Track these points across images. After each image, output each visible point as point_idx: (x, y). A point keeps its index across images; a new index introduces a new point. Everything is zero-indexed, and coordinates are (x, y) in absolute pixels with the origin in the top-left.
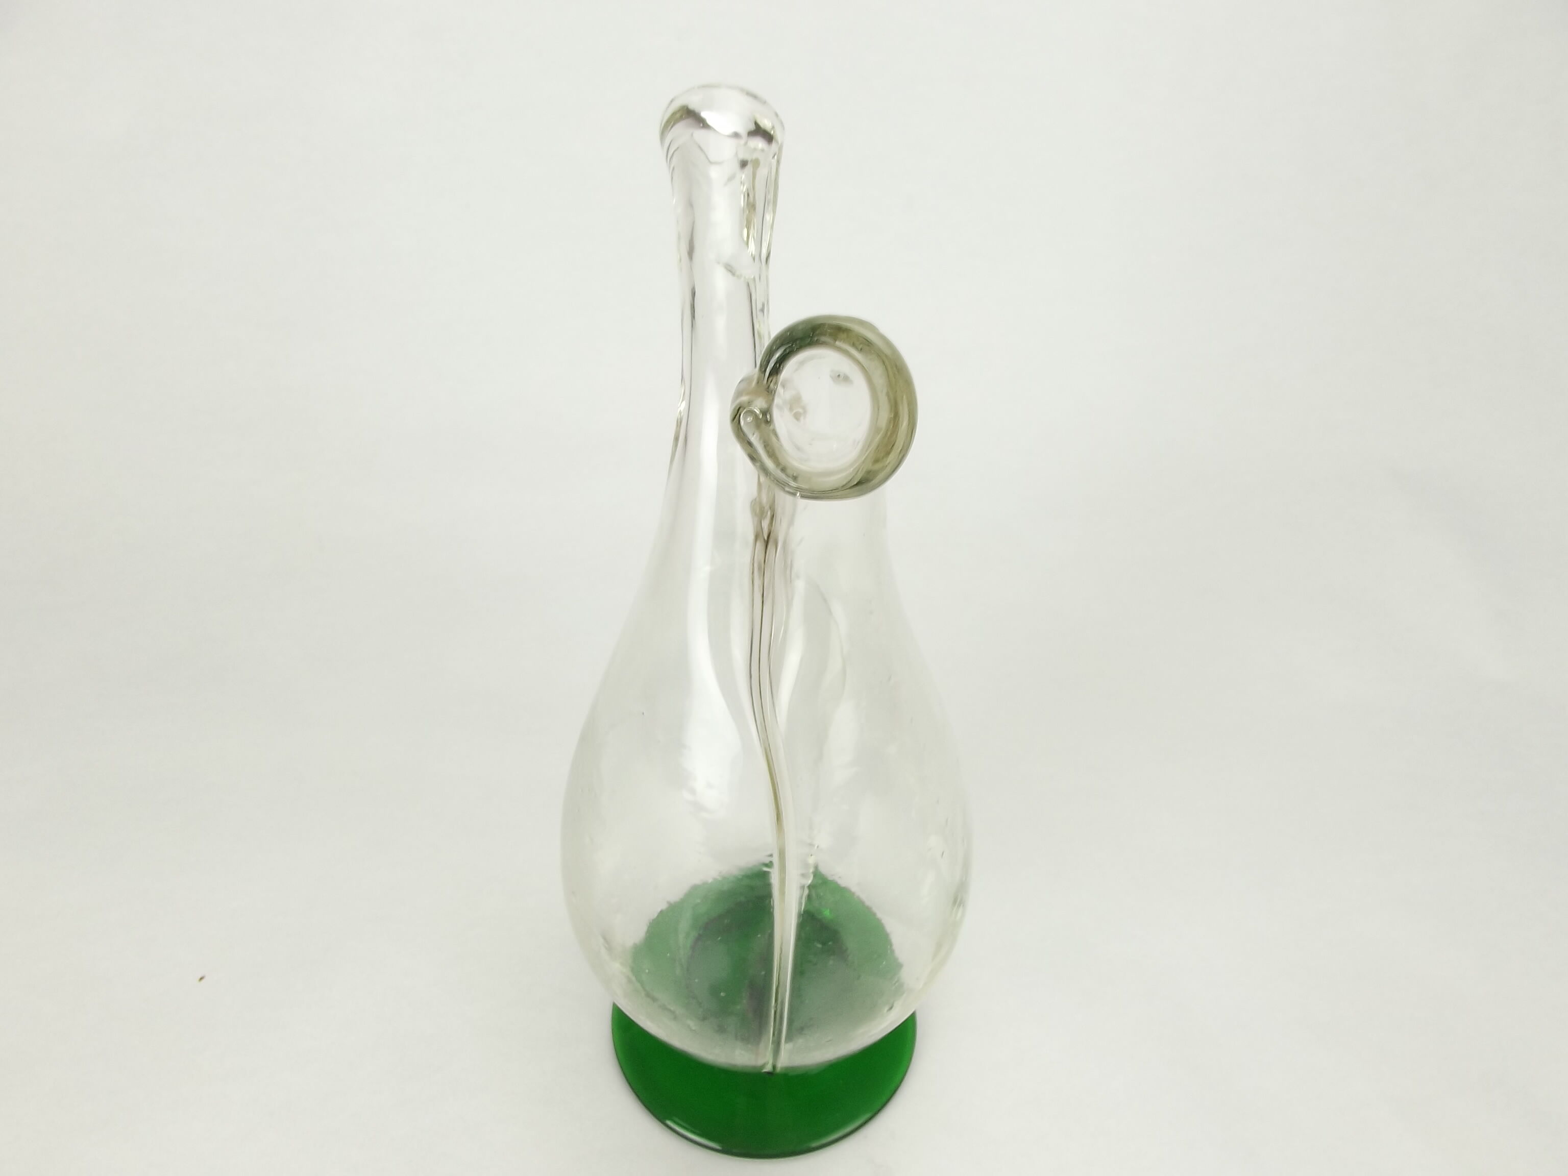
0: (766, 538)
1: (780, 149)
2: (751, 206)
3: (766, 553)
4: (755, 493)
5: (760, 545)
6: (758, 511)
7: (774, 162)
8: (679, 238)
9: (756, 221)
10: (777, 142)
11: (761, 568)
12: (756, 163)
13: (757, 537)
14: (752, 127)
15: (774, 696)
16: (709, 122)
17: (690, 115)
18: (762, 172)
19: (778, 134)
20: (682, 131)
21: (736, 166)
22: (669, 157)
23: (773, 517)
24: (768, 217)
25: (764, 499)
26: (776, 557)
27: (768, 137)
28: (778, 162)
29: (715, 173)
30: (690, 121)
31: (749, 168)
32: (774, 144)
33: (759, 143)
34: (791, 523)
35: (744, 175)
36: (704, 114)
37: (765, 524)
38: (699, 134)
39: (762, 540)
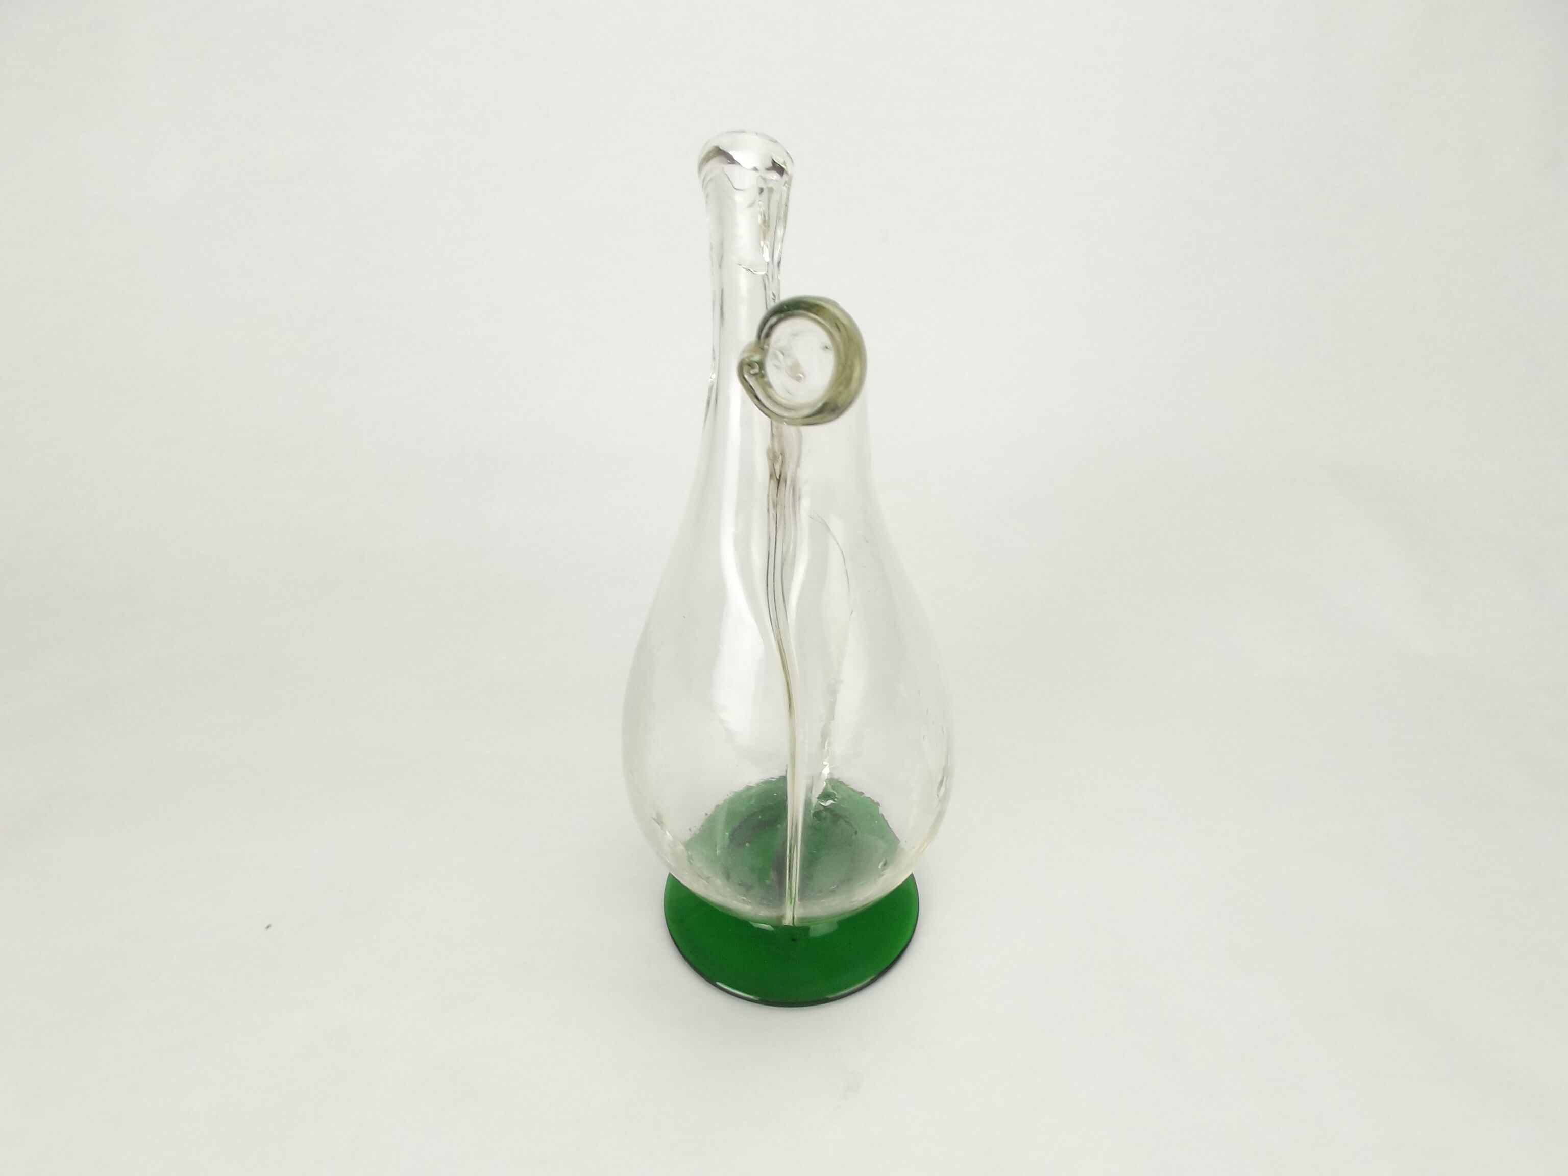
0: (778, 477)
1: (790, 178)
2: (766, 223)
3: (778, 488)
4: (768, 442)
5: (774, 483)
6: (771, 456)
7: (785, 189)
8: (712, 248)
9: (771, 233)
10: (787, 173)
11: (775, 504)
12: (771, 190)
13: (771, 476)
14: (770, 165)
15: (786, 603)
16: (735, 158)
17: (721, 154)
18: (775, 197)
19: (788, 168)
20: (716, 165)
21: (757, 192)
22: (705, 186)
23: (783, 462)
24: (780, 232)
25: (776, 449)
26: (787, 491)
27: (780, 170)
28: (789, 189)
29: (739, 198)
30: (722, 158)
31: (765, 193)
32: (785, 175)
33: (775, 176)
34: (798, 465)
35: (762, 201)
36: (731, 153)
37: (777, 467)
38: (729, 168)
39: (776, 479)
